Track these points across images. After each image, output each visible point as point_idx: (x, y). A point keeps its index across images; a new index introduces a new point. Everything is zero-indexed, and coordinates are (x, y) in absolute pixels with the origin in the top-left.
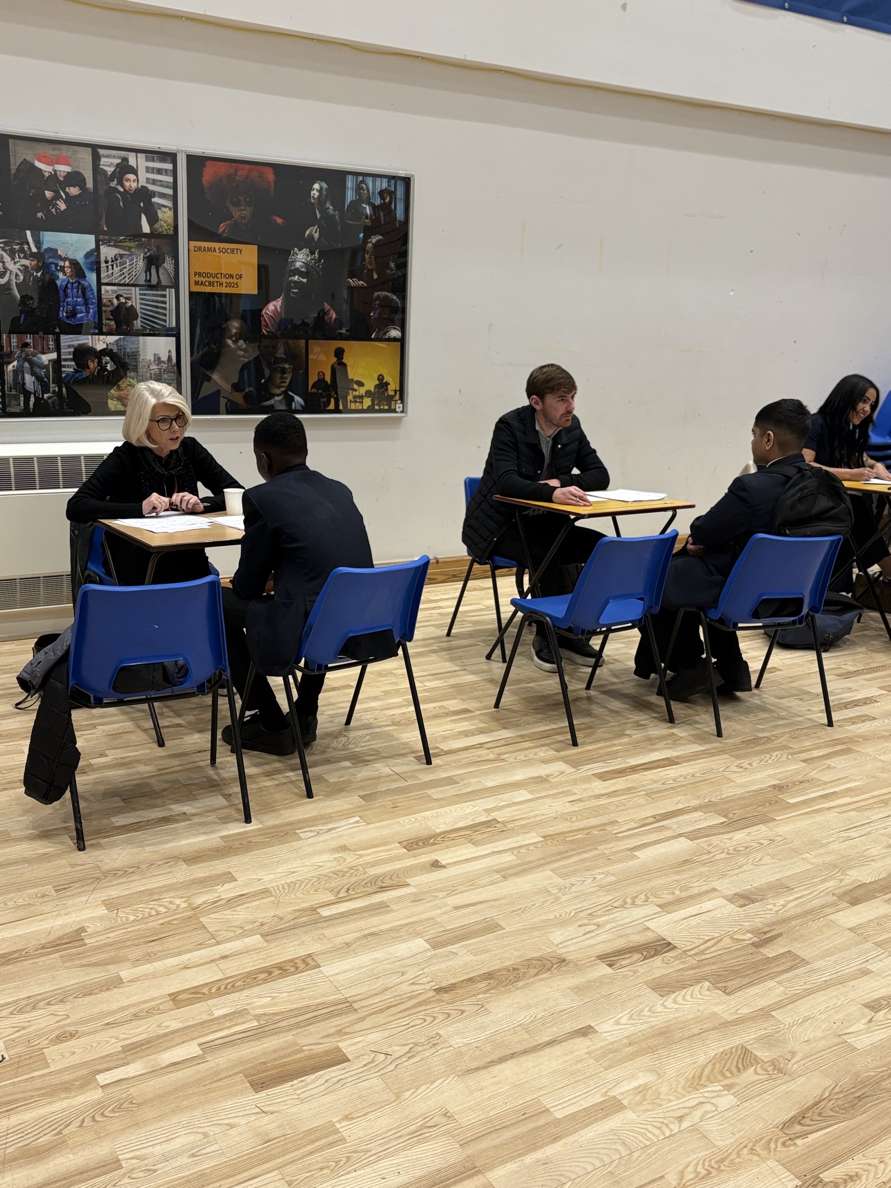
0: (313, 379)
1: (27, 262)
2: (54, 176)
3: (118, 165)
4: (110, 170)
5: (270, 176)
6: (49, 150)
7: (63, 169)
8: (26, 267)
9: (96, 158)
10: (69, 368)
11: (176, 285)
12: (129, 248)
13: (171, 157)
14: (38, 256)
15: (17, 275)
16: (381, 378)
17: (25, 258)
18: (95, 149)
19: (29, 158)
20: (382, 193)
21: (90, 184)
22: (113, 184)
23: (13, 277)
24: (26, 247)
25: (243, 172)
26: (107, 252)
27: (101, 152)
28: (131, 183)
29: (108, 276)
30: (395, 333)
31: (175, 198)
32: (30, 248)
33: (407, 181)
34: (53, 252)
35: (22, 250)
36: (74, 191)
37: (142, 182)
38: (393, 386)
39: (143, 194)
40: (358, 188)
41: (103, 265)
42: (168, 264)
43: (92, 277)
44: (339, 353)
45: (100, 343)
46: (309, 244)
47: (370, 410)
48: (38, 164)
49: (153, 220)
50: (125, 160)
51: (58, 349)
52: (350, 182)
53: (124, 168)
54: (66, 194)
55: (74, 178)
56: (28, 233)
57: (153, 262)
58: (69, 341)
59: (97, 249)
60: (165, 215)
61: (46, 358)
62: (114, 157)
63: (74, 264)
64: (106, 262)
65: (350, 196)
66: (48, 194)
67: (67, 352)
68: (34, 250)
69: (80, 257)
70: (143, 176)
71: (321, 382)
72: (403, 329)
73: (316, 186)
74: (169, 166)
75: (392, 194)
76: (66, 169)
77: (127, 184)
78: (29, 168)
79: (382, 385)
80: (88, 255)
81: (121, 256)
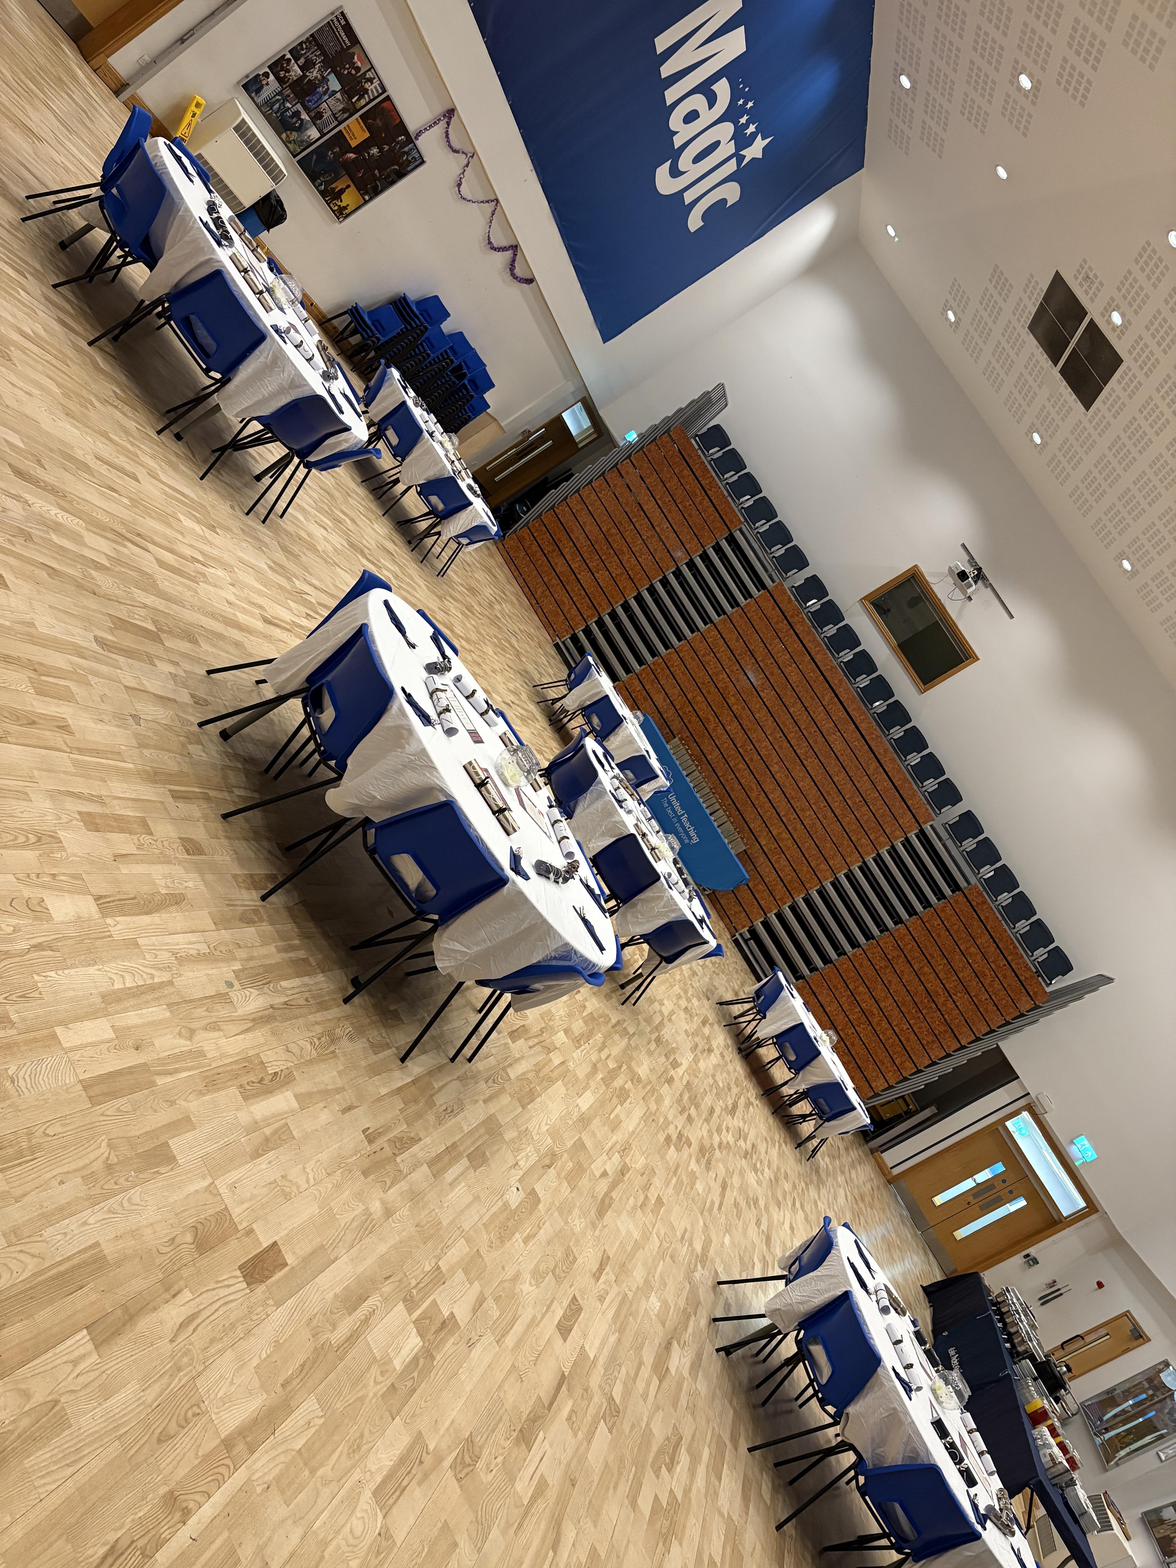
0: (333, 186)
2: (355, 63)
3: (371, 77)
5: (397, 122)
7: (359, 64)
8: (317, 77)
11: (340, 123)
13: (384, 91)
14: (323, 78)
16: (348, 206)
17: (320, 75)
19: (356, 52)
20: (414, 158)
22: (364, 81)
23: (311, 76)
25: (394, 113)
28: (367, 85)
30: (367, 198)
31: (371, 101)
36: (353, 72)
37: (370, 89)
38: (347, 211)
39: (366, 92)
42: (346, 115)
43: (326, 97)
44: (348, 186)
45: (304, 116)
46: (381, 150)
47: (333, 211)
48: (356, 57)
49: (358, 100)
50: (374, 78)
52: (411, 146)
53: (371, 80)
54: (351, 71)
57: (344, 111)
58: (299, 107)
60: (363, 102)
61: (288, 105)
65: (406, 149)
66: (347, 66)
70: (372, 87)
71: (333, 189)
72: (371, 199)
73: (403, 137)
74: (381, 93)
75: (416, 161)
79: (345, 208)
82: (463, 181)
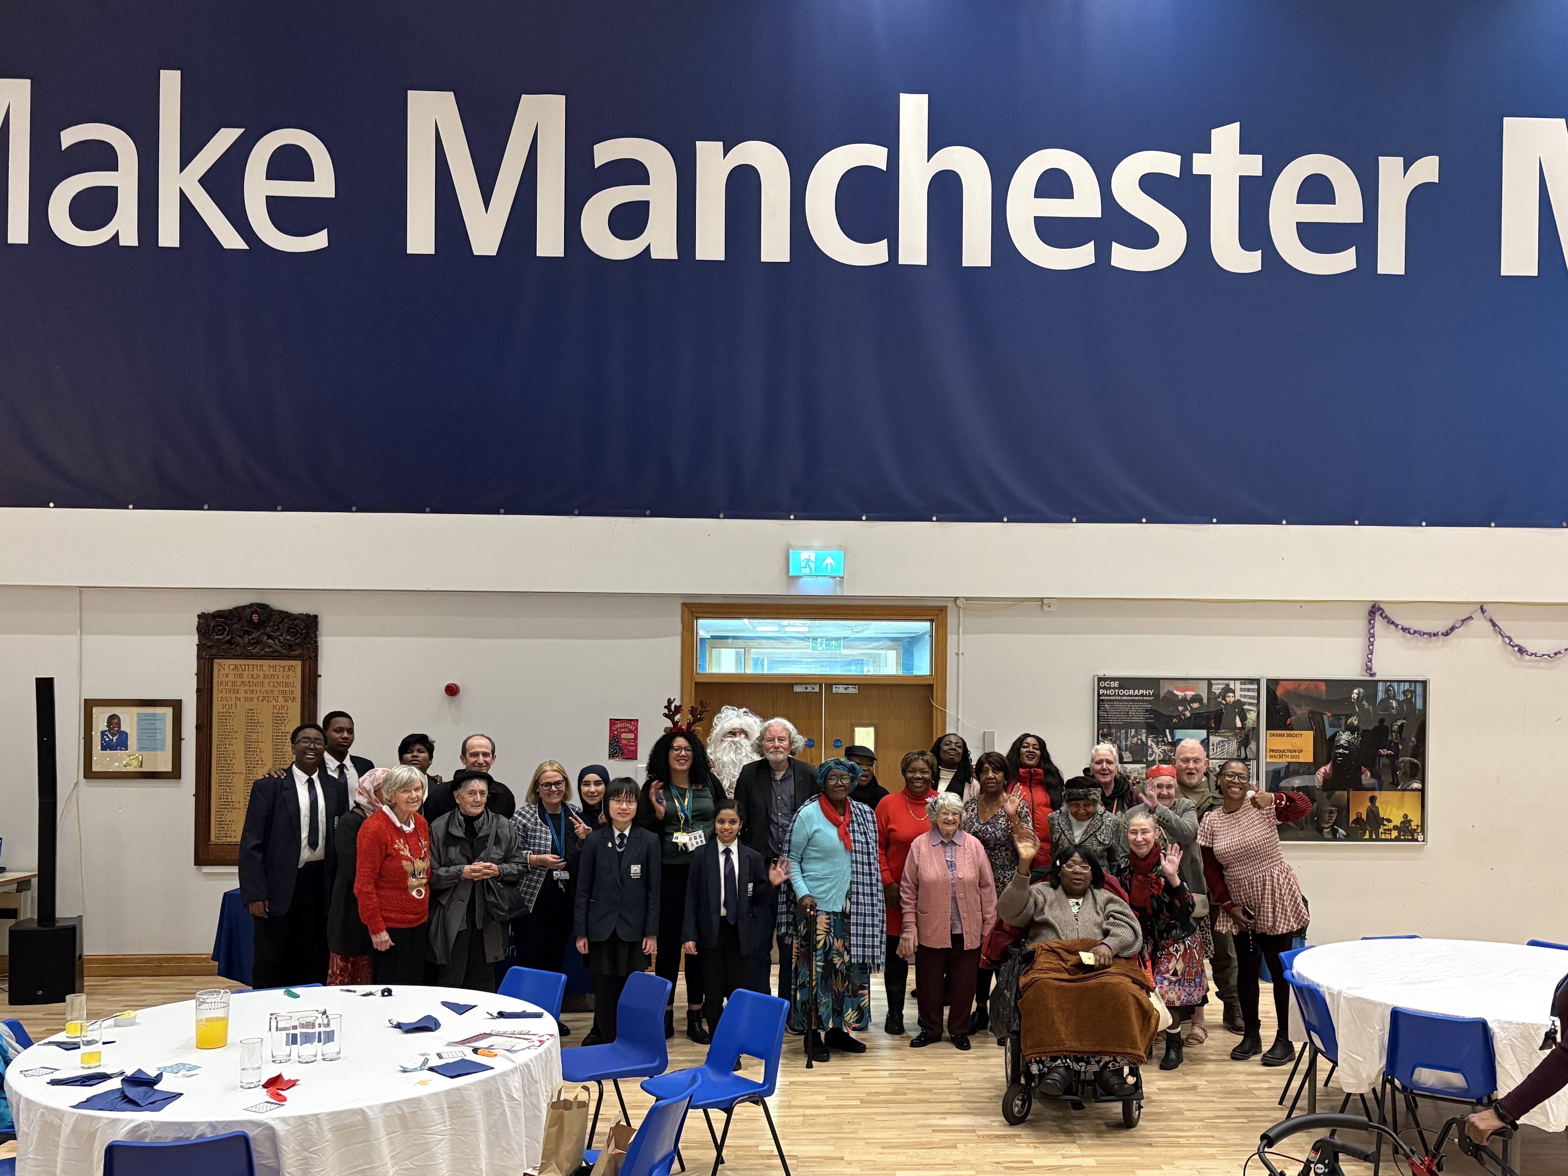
0: (1353, 817)
1: (1165, 748)
2: (1184, 698)
3: (1222, 689)
4: (1218, 692)
5: (1323, 687)
6: (1182, 684)
7: (1190, 694)
8: (1165, 750)
9: (1210, 685)
11: (1257, 758)
12: (1227, 737)
13: (1257, 681)
14: (1173, 744)
15: (1159, 755)
16: (1406, 816)
17: (1164, 745)
18: (1210, 681)
19: (1171, 690)
20: (1404, 692)
21: (1205, 701)
22: (1219, 700)
23: (1157, 756)
24: (1165, 739)
25: (1304, 686)
26: (1214, 739)
27: (1213, 682)
28: (1230, 698)
29: (1214, 754)
30: (1416, 785)
31: (1258, 705)
32: (1168, 740)
33: (1424, 683)
35: (1163, 741)
36: (1196, 705)
37: (1238, 697)
38: (1415, 822)
39: (1239, 704)
40: (1387, 691)
41: (1211, 747)
42: (1253, 745)
44: (1373, 799)
46: (1351, 729)
47: (1397, 839)
48: (1176, 692)
49: (1244, 719)
50: (1228, 685)
52: (1381, 687)
53: (1227, 690)
54: (1191, 707)
55: (1196, 698)
57: (1243, 744)
59: (1208, 738)
60: (1252, 716)
62: (1221, 684)
64: (1213, 745)
65: (1381, 695)
66: (1180, 708)
68: (1170, 740)
70: (1238, 693)
71: (1358, 820)
72: (1423, 782)
73: (1356, 691)
74: (1255, 687)
75: (1413, 692)
76: (1192, 693)
77: (1228, 699)
78: (1170, 694)
79: (1406, 821)
81: (1222, 742)
82: (1516, 641)
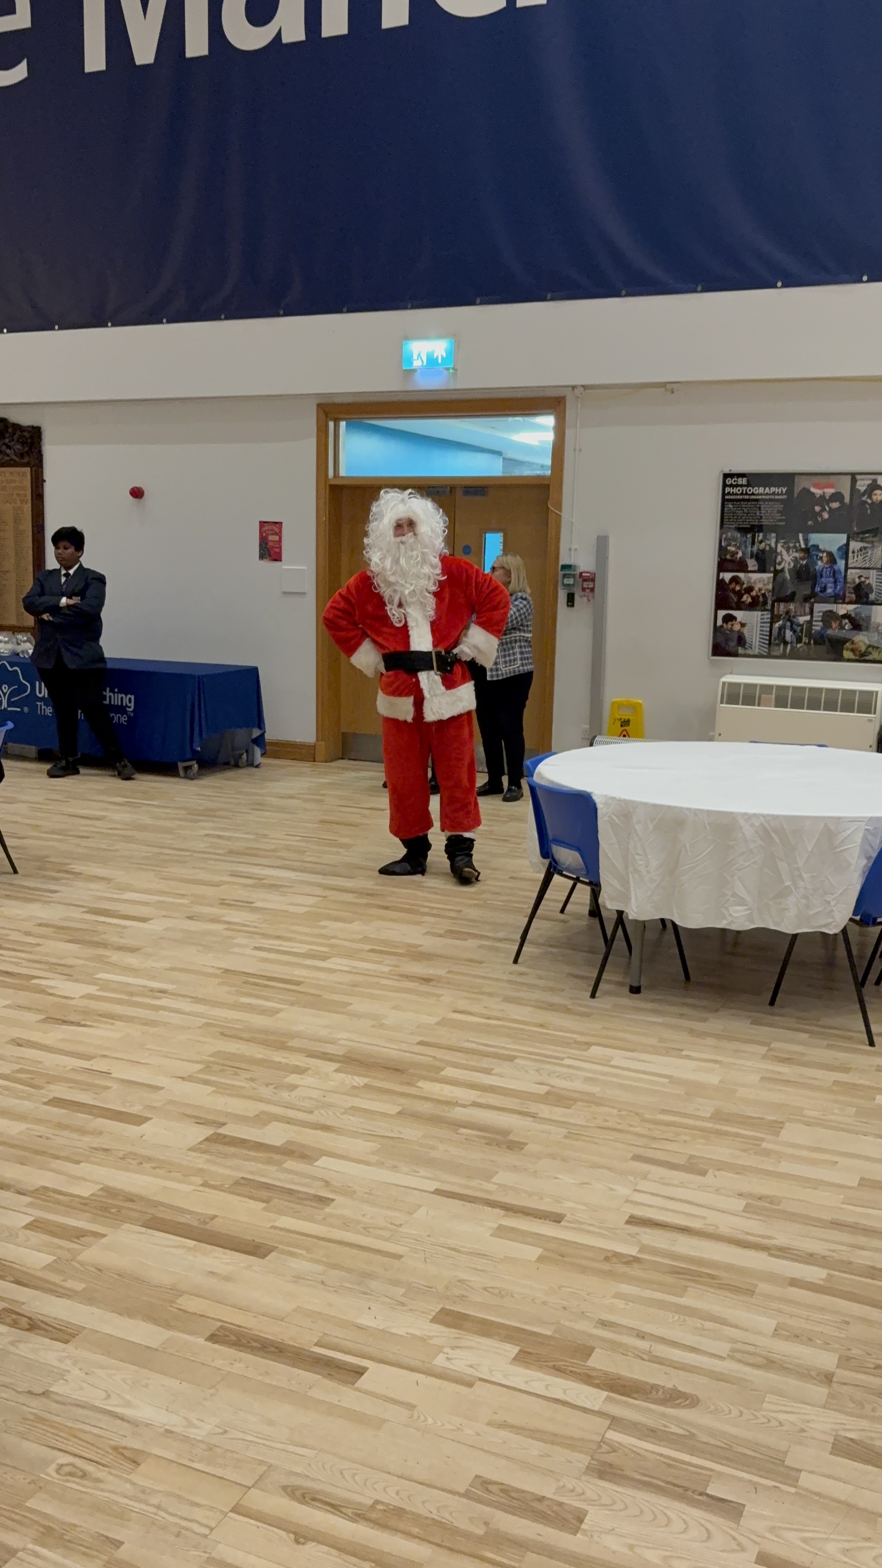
1: (797, 555)
2: (823, 497)
3: (869, 485)
4: (862, 489)
6: (822, 480)
8: (796, 558)
9: (854, 481)
10: (817, 627)
15: (789, 564)
17: (796, 551)
18: (853, 476)
19: (807, 487)
21: (847, 500)
22: (864, 498)
23: (787, 565)
24: (798, 545)
27: (858, 477)
29: (853, 563)
32: (800, 545)
34: (816, 547)
35: (795, 547)
41: (850, 554)
48: (813, 490)
50: (875, 481)
51: (811, 612)
53: (874, 486)
54: (830, 508)
55: (837, 497)
56: (801, 535)
59: (847, 545)
62: (867, 479)
63: (830, 554)
64: (853, 552)
66: (817, 509)
67: (817, 616)
68: (803, 546)
69: (834, 549)
76: (832, 491)
77: (874, 498)
78: (806, 491)
80: (840, 549)
81: (865, 548)
